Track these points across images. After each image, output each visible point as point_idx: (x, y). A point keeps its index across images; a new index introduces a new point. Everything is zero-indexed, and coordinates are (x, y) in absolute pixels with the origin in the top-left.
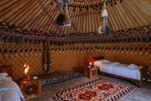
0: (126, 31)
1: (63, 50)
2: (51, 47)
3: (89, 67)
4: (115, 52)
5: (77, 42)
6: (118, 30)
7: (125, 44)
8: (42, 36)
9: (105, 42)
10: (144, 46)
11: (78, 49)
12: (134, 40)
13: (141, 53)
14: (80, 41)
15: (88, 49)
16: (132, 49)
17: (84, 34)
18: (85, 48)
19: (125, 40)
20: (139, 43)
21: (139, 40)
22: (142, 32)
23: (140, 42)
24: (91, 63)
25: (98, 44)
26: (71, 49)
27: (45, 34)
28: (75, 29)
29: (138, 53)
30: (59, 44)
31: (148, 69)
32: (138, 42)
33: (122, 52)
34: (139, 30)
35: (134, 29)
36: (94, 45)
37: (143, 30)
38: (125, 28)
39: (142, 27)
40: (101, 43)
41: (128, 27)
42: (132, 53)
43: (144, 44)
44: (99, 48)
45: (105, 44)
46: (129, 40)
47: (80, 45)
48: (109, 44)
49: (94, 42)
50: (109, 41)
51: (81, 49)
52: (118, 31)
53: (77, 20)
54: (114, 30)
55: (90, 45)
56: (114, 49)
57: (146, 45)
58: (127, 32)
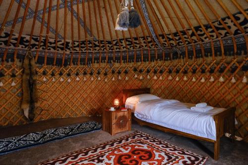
0: (190, 32)
1: (69, 75)
2: (42, 70)
3: (112, 109)
4: (170, 78)
5: (97, 59)
6: (174, 31)
7: (190, 62)
8: (14, 45)
9: (153, 58)
10: (228, 63)
11: (99, 73)
12: (208, 52)
13: (222, 79)
14: (104, 59)
15: (119, 73)
16: (203, 71)
17: (109, 43)
18: (113, 72)
19: (190, 54)
20: (219, 58)
21: (218, 51)
22: (223, 32)
23: (220, 55)
24: (117, 102)
25: (139, 63)
26: (85, 74)
27: (21, 41)
28: (88, 31)
29: (216, 79)
30: (59, 62)
31: (237, 113)
32: (216, 55)
33: (185, 79)
34: (218, 29)
35: (207, 27)
36: (131, 64)
37: (225, 26)
38: (187, 27)
39: (224, 19)
40: (144, 61)
41: (194, 23)
42: (203, 80)
43: (229, 58)
44: (141, 71)
45: (153, 64)
46: (199, 54)
47: (103, 65)
48: (160, 63)
49: (131, 59)
50: (160, 57)
51: (106, 74)
52: (175, 34)
53: (87, 10)
54: (166, 31)
55: (123, 65)
56: (170, 72)
57: (231, 61)
58: (193, 34)
